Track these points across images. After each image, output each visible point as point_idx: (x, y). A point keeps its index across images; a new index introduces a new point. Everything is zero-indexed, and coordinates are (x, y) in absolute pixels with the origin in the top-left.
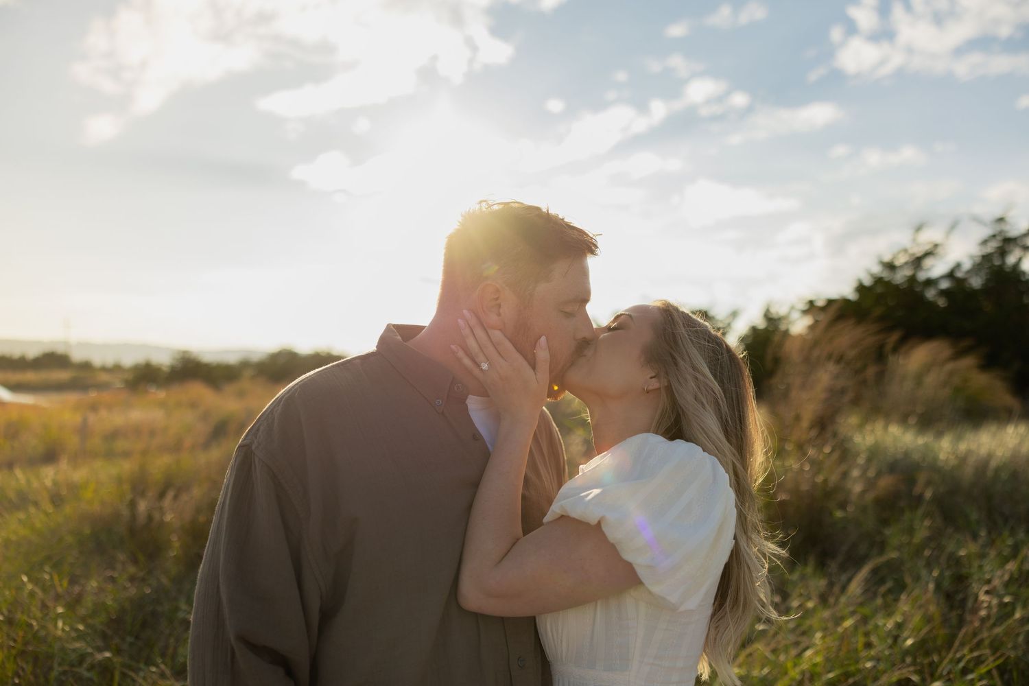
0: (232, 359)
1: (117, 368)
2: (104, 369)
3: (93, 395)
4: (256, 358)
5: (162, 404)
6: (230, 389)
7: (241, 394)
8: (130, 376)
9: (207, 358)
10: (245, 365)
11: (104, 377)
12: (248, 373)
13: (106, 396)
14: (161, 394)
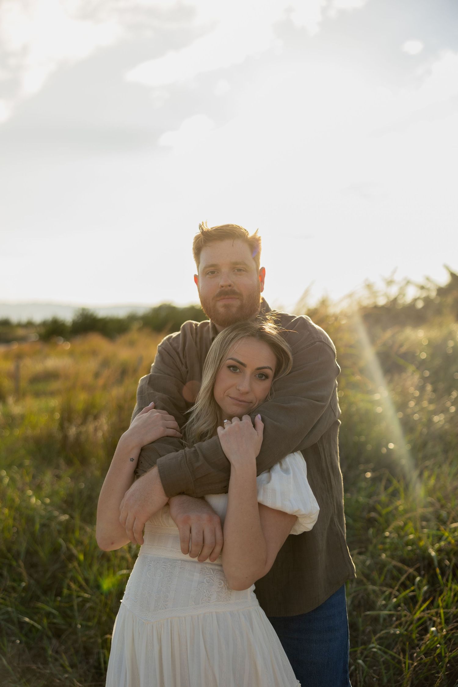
0: (122, 314)
1: (29, 325)
2: (20, 325)
3: (15, 347)
4: (141, 312)
5: (71, 353)
6: (122, 339)
7: (132, 344)
8: (43, 330)
9: (101, 314)
10: (132, 318)
11: (21, 332)
12: (136, 326)
13: (25, 347)
14: (67, 346)
